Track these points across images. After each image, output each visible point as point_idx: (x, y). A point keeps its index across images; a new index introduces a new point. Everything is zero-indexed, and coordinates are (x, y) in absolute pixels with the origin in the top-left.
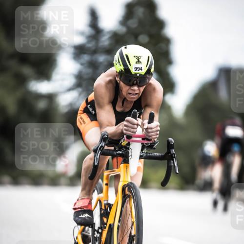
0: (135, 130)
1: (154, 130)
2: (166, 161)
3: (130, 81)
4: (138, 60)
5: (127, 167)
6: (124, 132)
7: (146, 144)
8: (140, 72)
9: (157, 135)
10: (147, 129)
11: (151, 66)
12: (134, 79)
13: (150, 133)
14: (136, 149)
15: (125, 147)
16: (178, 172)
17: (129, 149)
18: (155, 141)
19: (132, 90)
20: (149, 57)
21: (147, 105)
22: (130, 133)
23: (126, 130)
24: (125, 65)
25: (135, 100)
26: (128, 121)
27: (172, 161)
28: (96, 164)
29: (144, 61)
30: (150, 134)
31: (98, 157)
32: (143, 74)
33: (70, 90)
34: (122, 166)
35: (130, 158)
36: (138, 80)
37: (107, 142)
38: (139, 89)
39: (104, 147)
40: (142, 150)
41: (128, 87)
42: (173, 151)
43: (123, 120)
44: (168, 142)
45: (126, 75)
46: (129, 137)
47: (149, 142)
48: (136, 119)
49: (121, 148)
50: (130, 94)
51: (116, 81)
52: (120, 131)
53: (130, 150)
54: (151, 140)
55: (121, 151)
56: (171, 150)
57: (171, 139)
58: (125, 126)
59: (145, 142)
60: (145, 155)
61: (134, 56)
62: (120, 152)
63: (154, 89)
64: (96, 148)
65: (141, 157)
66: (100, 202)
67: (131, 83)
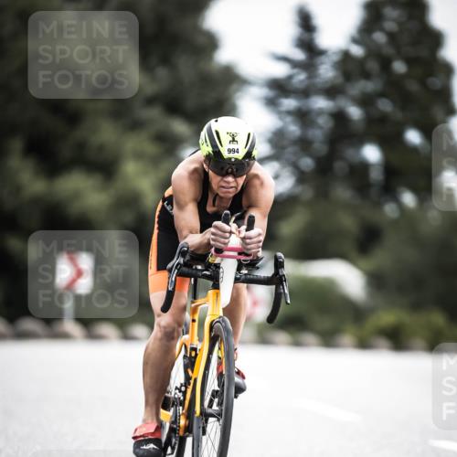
0: (227, 241)
1: (255, 240)
2: (274, 287)
3: (222, 169)
4: (233, 138)
5: (218, 295)
6: (212, 242)
7: (244, 261)
8: (236, 155)
9: (259, 247)
10: (244, 239)
11: (252, 147)
12: (228, 166)
13: (249, 244)
14: (228, 268)
15: (214, 265)
16: (289, 302)
17: (219, 267)
18: (258, 257)
19: (226, 182)
20: (249, 134)
22: (220, 244)
23: (214, 240)
24: (215, 145)
25: (231, 195)
27: (281, 287)
28: (170, 289)
30: (249, 247)
31: (173, 279)
32: (240, 158)
34: (211, 293)
36: (234, 167)
37: (188, 257)
38: (236, 181)
40: (239, 269)
41: (219, 178)
42: (283, 272)
43: (210, 226)
44: (276, 258)
46: (219, 251)
47: (248, 258)
48: (228, 224)
50: (222, 187)
52: (206, 241)
53: (221, 270)
56: (280, 270)
57: (279, 254)
58: (213, 234)
59: (243, 258)
60: (243, 277)
61: (228, 133)
62: (207, 273)
65: (237, 280)
66: (186, 347)
67: (224, 172)
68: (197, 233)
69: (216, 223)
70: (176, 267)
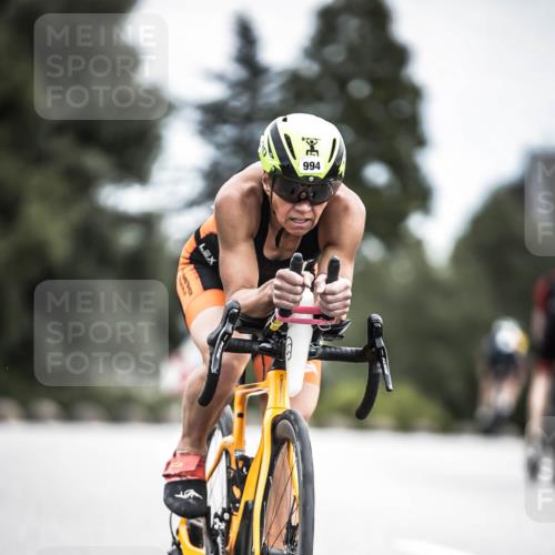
0: (298, 298)
1: (340, 296)
2: (367, 364)
3: (293, 192)
4: (312, 147)
5: (282, 379)
6: (275, 300)
7: (322, 327)
8: (315, 172)
9: (346, 307)
10: (324, 294)
11: (339, 159)
12: (301, 188)
13: (330, 302)
14: (300, 339)
15: (277, 333)
17: (285, 337)
18: (342, 321)
19: (298, 211)
20: (335, 141)
21: (332, 244)
22: (287, 303)
23: (278, 297)
24: (283, 157)
25: (304, 232)
26: (282, 278)
27: (379, 365)
28: (214, 371)
29: (324, 148)
30: (331, 306)
31: (218, 356)
32: (322, 177)
33: (193, 204)
34: (272, 374)
35: (287, 357)
36: (310, 189)
37: (238, 323)
38: (313, 210)
39: (230, 335)
40: (314, 340)
41: (288, 206)
42: (381, 342)
44: (371, 323)
45: (285, 178)
46: (285, 313)
47: (329, 323)
49: (268, 336)
50: (293, 219)
51: (264, 192)
52: (266, 299)
53: (288, 341)
54: (332, 318)
55: (269, 342)
56: (377, 340)
57: (376, 316)
58: (277, 288)
59: (321, 322)
60: (321, 351)
61: (303, 139)
62: (268, 346)
63: (346, 209)
64: (213, 336)
65: (312, 356)
66: (227, 453)
67: (295, 196)
68: (252, 287)
69: (280, 272)
70: (222, 339)
